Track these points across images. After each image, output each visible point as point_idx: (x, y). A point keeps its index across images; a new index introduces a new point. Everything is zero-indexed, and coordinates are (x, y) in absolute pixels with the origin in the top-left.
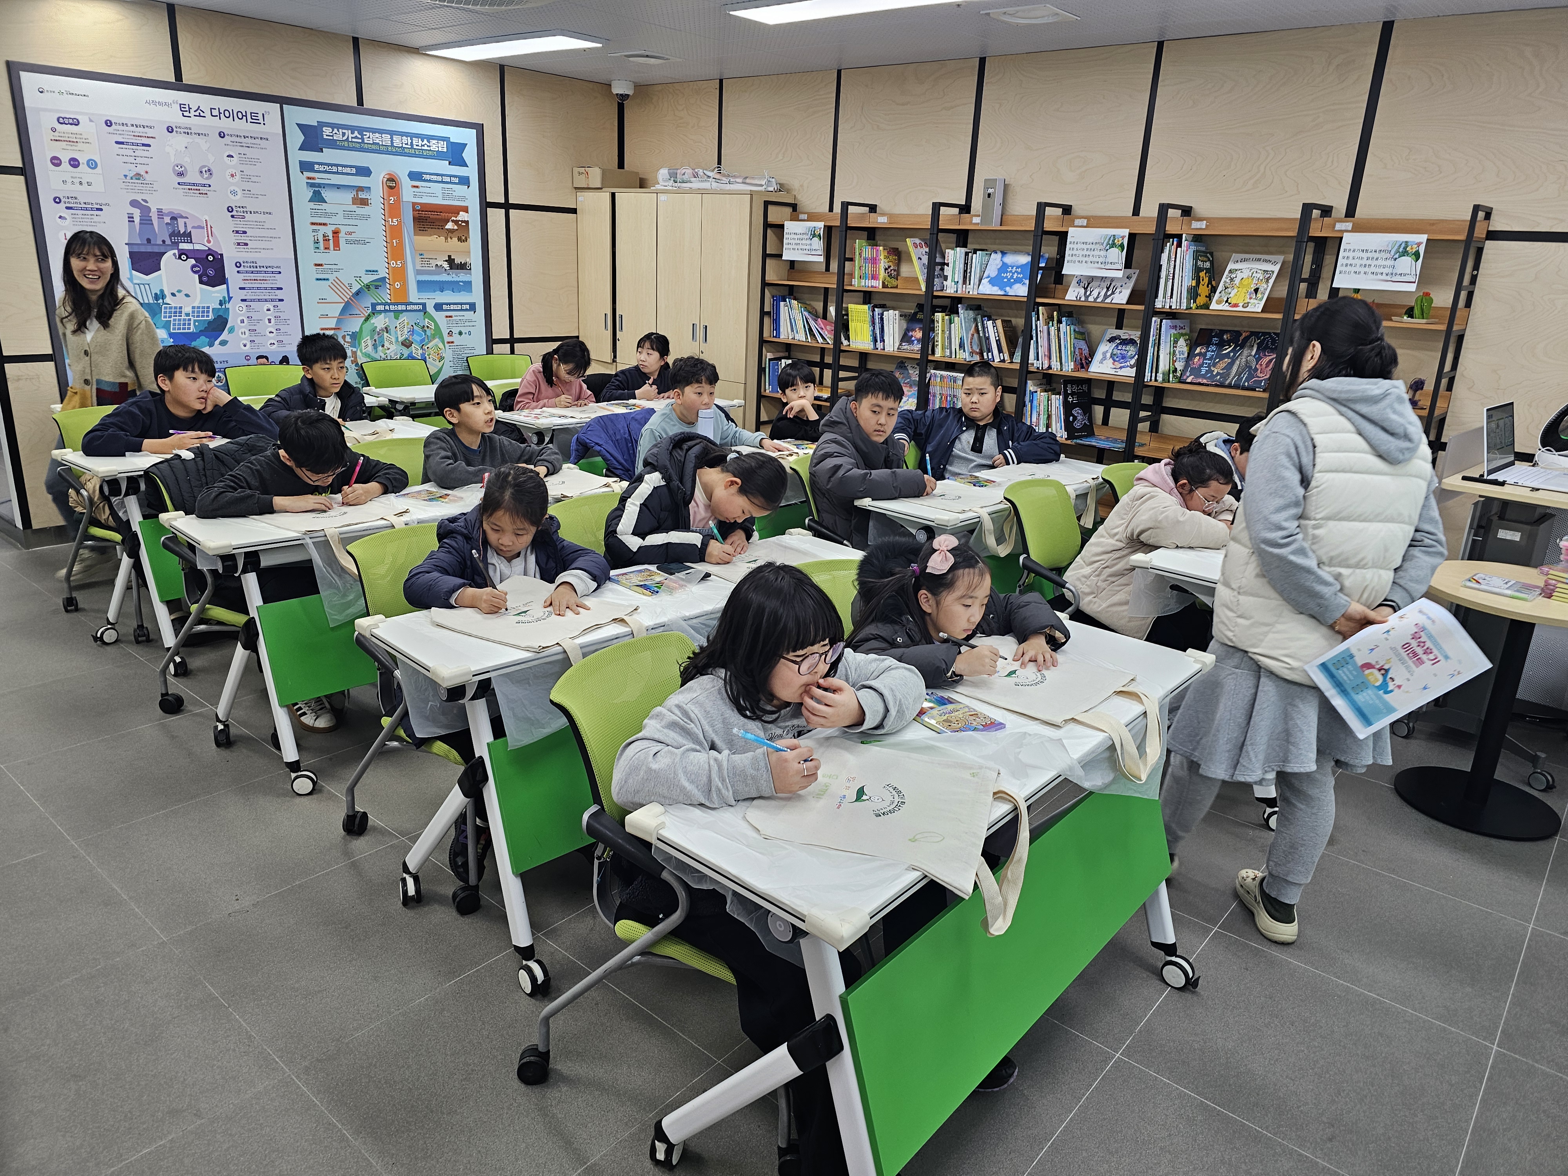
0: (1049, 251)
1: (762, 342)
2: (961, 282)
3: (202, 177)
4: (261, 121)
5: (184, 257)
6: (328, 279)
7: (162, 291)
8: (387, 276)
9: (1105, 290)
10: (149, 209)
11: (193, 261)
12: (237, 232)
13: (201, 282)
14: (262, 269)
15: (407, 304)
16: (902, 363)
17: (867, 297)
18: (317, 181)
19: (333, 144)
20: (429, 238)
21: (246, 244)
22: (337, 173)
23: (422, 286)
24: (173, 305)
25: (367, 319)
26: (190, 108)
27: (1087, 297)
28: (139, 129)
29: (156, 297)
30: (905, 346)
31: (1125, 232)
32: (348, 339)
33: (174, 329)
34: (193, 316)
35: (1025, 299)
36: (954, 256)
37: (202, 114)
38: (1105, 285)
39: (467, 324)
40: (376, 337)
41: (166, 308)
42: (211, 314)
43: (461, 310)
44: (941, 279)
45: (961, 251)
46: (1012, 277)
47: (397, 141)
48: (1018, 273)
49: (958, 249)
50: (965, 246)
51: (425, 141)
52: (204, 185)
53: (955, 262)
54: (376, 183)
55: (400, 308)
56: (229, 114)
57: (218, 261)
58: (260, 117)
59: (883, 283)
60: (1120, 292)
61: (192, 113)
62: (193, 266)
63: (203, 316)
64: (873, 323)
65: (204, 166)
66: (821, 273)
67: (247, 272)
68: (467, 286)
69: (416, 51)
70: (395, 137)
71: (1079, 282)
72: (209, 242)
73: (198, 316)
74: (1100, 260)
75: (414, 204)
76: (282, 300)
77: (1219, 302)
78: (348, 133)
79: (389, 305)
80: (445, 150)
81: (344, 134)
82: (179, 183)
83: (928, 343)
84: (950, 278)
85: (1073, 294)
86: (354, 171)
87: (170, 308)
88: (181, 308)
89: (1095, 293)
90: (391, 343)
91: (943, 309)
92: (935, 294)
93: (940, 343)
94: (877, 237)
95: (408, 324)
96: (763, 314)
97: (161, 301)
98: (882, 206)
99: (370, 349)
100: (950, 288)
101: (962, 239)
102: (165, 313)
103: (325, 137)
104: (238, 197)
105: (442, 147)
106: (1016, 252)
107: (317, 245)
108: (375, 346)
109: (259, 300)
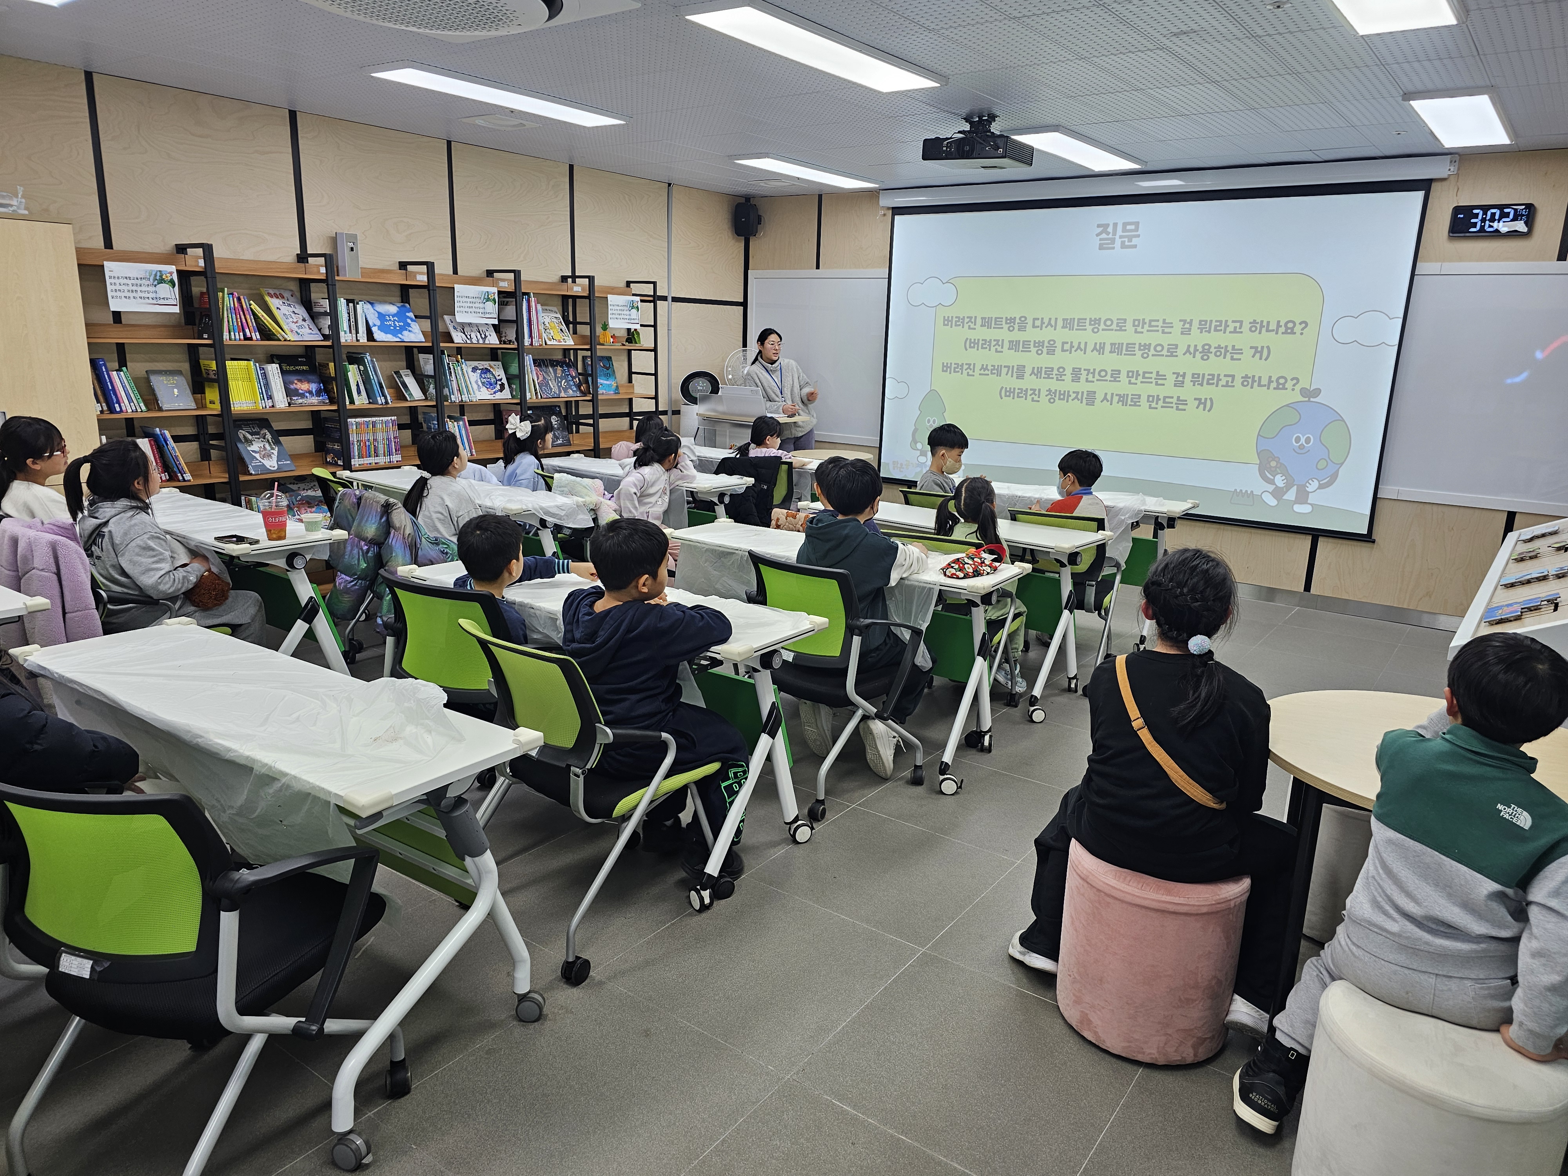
9: (478, 334)
27: (471, 341)
31: (495, 290)
38: (475, 330)
46: (397, 325)
48: (398, 322)
64: (259, 379)
71: (455, 328)
74: (481, 311)
89: (474, 337)
106: (383, 302)
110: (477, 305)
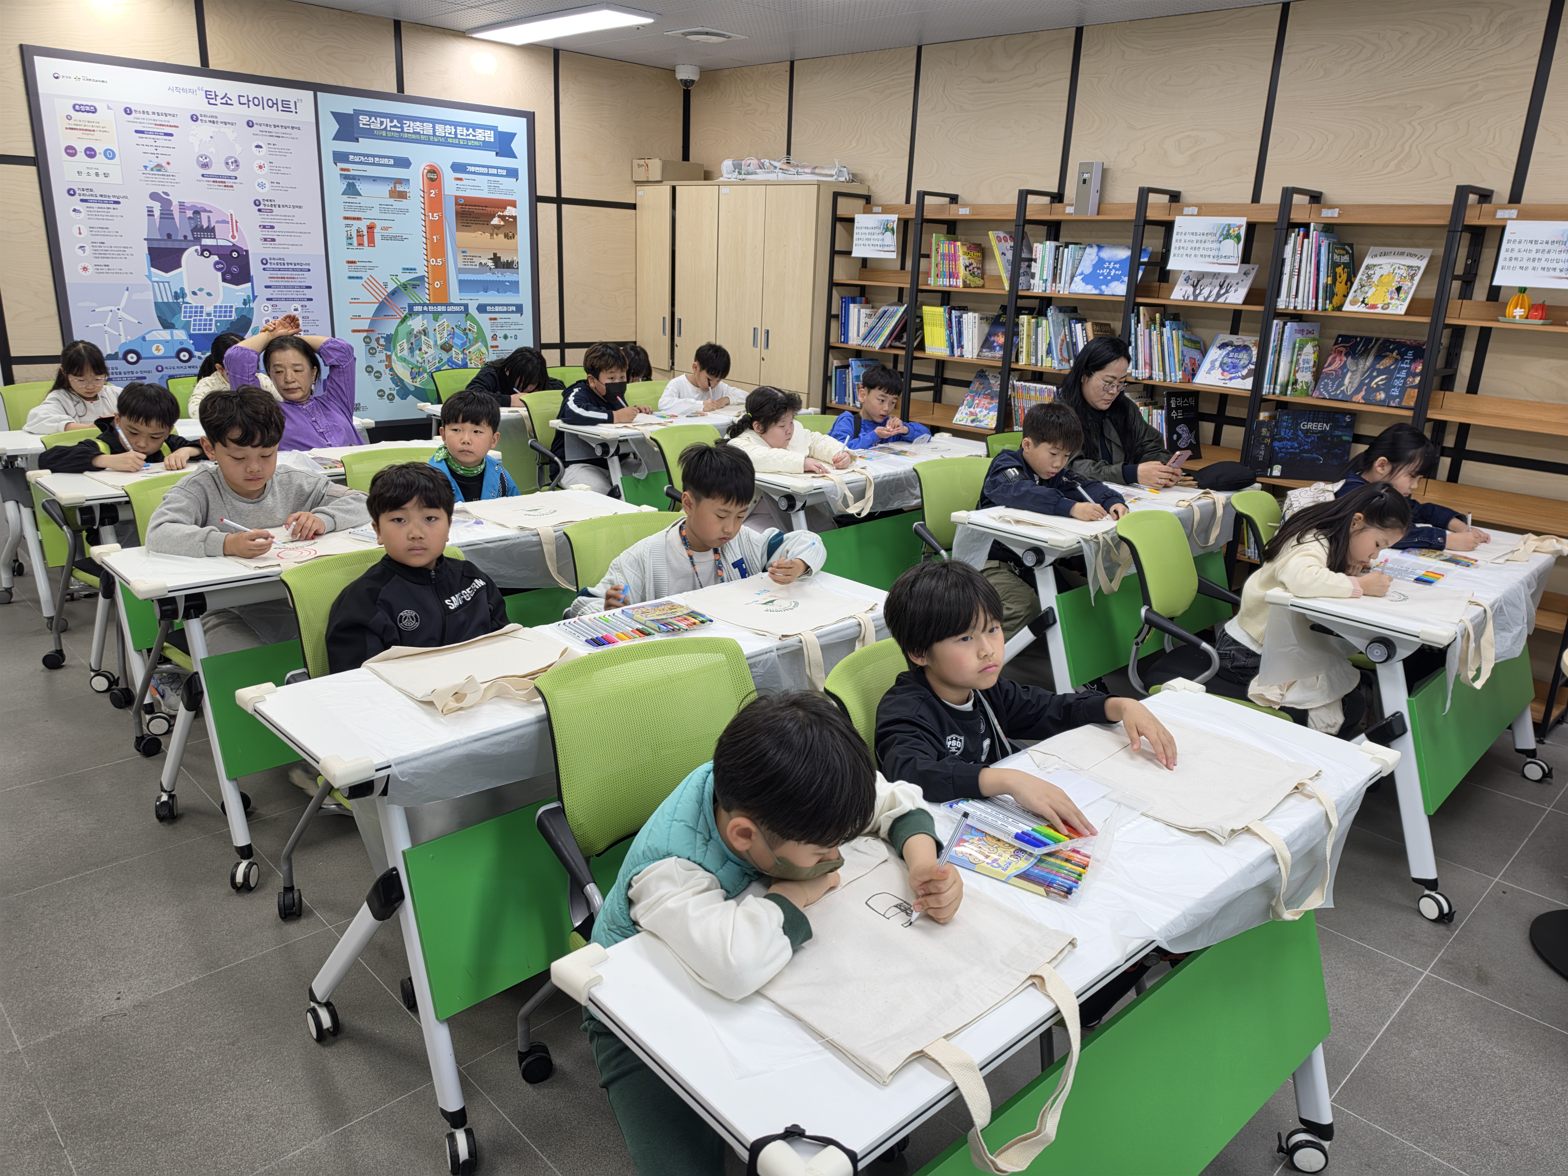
0: (1152, 243)
1: (829, 348)
2: (1050, 280)
3: (228, 169)
4: (293, 109)
5: (206, 253)
6: (361, 278)
7: (182, 289)
8: (426, 274)
9: (1217, 288)
10: (170, 202)
11: (216, 258)
12: (264, 227)
13: (224, 280)
14: (290, 266)
15: (447, 305)
16: (982, 371)
17: (945, 298)
18: (352, 173)
19: (370, 134)
20: (473, 235)
21: (273, 240)
22: (374, 164)
23: (464, 285)
24: (194, 304)
25: (404, 320)
26: (216, 96)
27: (1196, 296)
28: (160, 118)
29: (176, 296)
30: (987, 353)
31: (1243, 221)
32: (382, 342)
33: (194, 330)
34: (215, 316)
35: (1123, 299)
36: (1043, 250)
37: (229, 102)
38: (1217, 282)
39: (513, 327)
40: (413, 340)
41: (186, 307)
42: (234, 314)
43: (507, 312)
44: (1027, 277)
45: (1050, 245)
46: (1109, 274)
47: (440, 130)
48: (1116, 269)
49: (1048, 242)
50: (1056, 239)
51: (471, 130)
52: (230, 177)
53: (1043, 257)
54: (416, 176)
55: (440, 309)
56: (258, 102)
57: (243, 258)
58: (292, 105)
59: (964, 282)
60: (1236, 291)
61: (219, 101)
62: (216, 263)
63: (225, 316)
64: (950, 326)
65: (231, 157)
66: (895, 272)
67: (274, 269)
68: (514, 286)
69: (462, 34)
70: (437, 126)
71: (1187, 280)
72: (233, 237)
73: (220, 316)
74: (1213, 253)
75: (457, 198)
76: (311, 300)
77: (1353, 303)
78: (386, 121)
79: (428, 305)
80: (492, 140)
81: (382, 123)
82: (203, 175)
83: (1011, 349)
84: (1037, 276)
85: (1180, 293)
86: (392, 162)
87: (191, 307)
88: (202, 307)
89: (1206, 292)
90: (429, 346)
91: (1030, 311)
92: (1020, 293)
93: (1024, 350)
94: (958, 231)
95: (448, 326)
96: (830, 317)
97: (181, 300)
98: (963, 196)
99: (406, 352)
100: (1038, 287)
101: (1053, 232)
102: (185, 312)
103: (361, 126)
104: (265, 190)
105: (490, 136)
106: (1115, 245)
107: (350, 241)
108: (411, 350)
109: (286, 299)
110: (1208, 245)
